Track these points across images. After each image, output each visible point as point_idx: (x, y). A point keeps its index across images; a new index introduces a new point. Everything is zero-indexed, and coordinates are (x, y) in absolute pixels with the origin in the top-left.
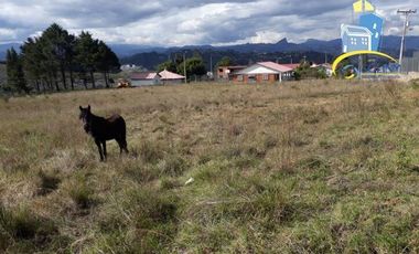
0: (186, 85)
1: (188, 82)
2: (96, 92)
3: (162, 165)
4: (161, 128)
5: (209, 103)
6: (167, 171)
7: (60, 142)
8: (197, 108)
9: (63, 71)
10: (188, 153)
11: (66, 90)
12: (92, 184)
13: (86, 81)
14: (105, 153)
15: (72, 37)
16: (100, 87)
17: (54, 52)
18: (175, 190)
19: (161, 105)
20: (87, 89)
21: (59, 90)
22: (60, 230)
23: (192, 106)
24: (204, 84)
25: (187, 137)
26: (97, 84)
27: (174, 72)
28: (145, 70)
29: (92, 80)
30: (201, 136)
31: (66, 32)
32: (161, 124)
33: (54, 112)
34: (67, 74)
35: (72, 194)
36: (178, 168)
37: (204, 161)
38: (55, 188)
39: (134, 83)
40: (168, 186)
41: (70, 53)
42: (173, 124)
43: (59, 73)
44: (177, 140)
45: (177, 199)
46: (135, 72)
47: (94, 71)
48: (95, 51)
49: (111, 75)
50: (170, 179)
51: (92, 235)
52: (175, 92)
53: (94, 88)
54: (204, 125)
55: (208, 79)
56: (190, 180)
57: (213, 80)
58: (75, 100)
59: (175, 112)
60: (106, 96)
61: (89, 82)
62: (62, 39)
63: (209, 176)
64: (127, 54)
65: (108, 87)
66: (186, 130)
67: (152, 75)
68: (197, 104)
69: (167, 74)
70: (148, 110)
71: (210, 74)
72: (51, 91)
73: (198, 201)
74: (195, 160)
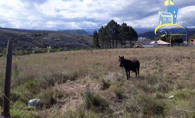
0: (170, 48)
1: (172, 46)
2: (126, 49)
3: (157, 86)
4: (156, 68)
5: (184, 58)
6: (159, 89)
7: (111, 69)
8: (176, 60)
9: (113, 40)
10: (171, 82)
11: (114, 48)
12: (123, 89)
13: (122, 44)
14: (129, 76)
15: (119, 25)
16: (128, 47)
17: (111, 32)
18: (163, 100)
19: (157, 57)
20: (122, 48)
21: (111, 48)
22: (110, 106)
23: (174, 58)
24: (181, 48)
25: (170, 74)
26: (126, 46)
27: (165, 41)
28: (149, 40)
29: (124, 44)
30: (179, 74)
31: (116, 23)
32: (156, 66)
33: (108, 57)
34: (115, 41)
35: (115, 92)
36: (165, 89)
37: (180, 88)
38: (108, 88)
39: (143, 46)
40: (159, 97)
41: (117, 32)
42: (162, 67)
43: (112, 41)
44: (165, 75)
45: (165, 105)
46: (144, 41)
47: (126, 40)
48: (128, 31)
49: (133, 42)
50: (160, 94)
51: (123, 111)
52: (164, 50)
53: (125, 47)
54: (180, 69)
55: (184, 45)
56: (172, 96)
57: (187, 45)
58: (117, 52)
59: (164, 61)
60: (130, 51)
61: (123, 45)
62: (114, 27)
63: (183, 96)
64: (142, 32)
65: (131, 47)
66: (170, 70)
67: (153, 42)
68: (176, 58)
69: (160, 42)
70: (150, 59)
71: (185, 42)
72: (108, 48)
73: (177, 108)
74: (175, 86)
